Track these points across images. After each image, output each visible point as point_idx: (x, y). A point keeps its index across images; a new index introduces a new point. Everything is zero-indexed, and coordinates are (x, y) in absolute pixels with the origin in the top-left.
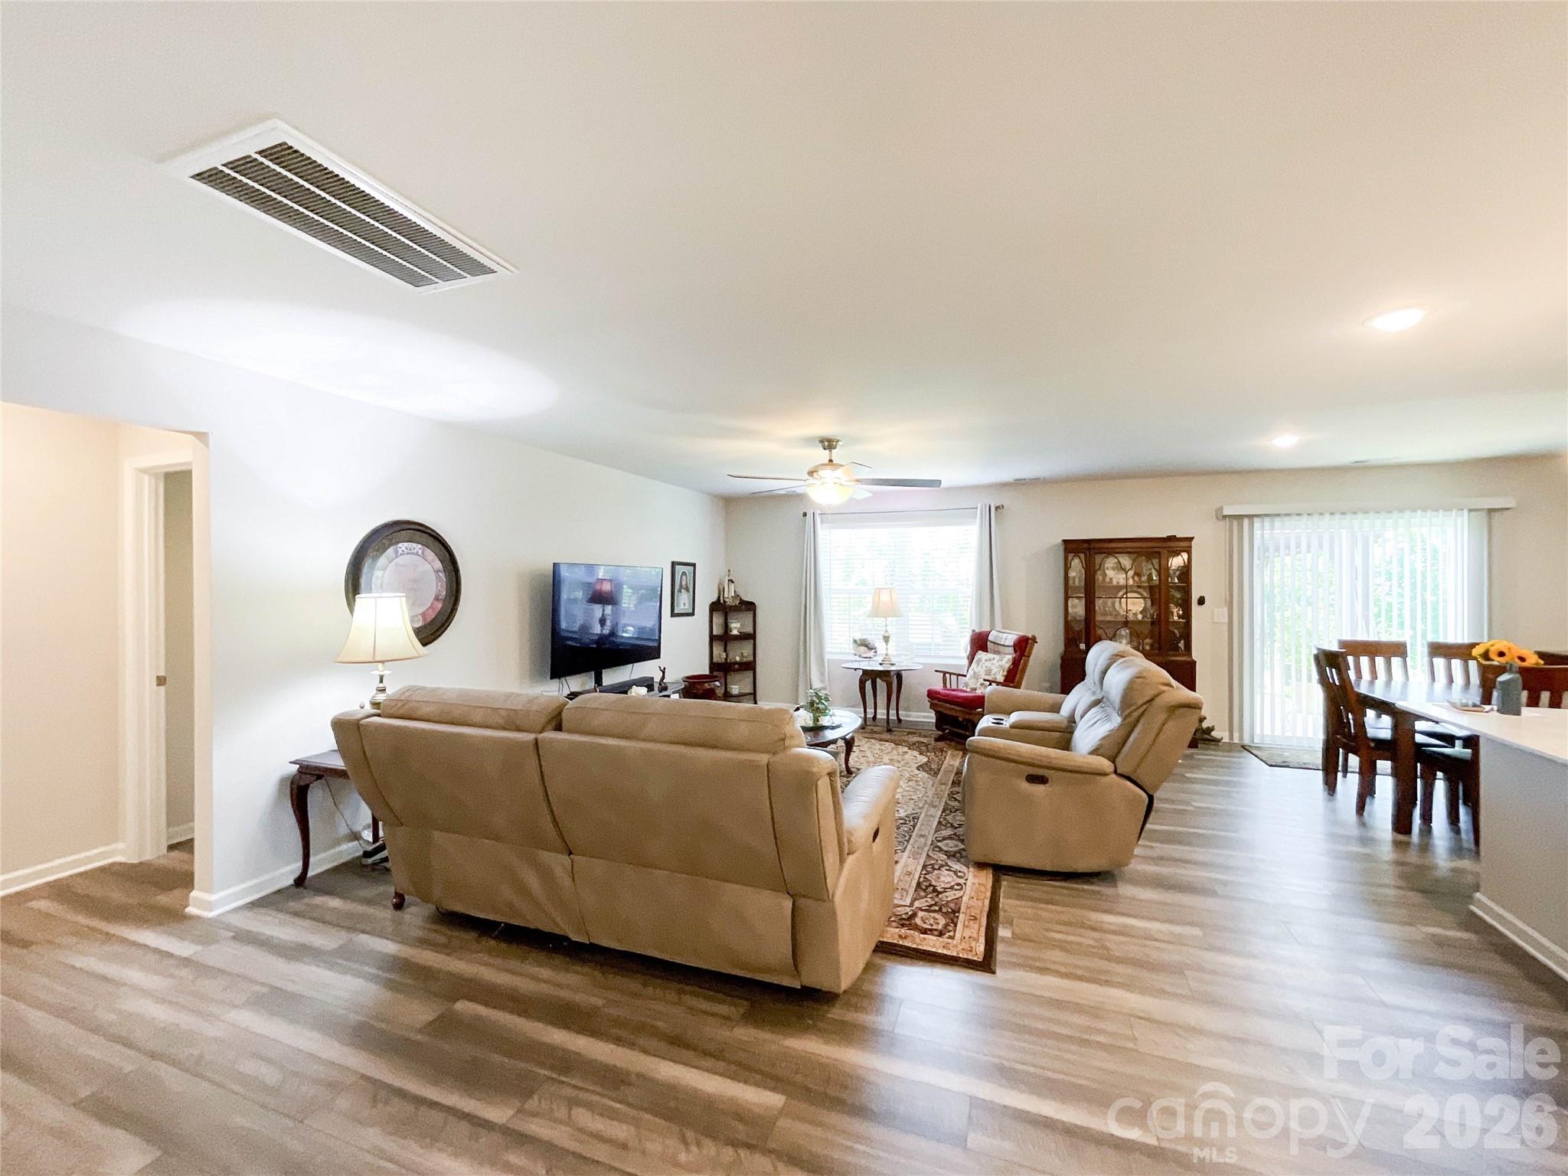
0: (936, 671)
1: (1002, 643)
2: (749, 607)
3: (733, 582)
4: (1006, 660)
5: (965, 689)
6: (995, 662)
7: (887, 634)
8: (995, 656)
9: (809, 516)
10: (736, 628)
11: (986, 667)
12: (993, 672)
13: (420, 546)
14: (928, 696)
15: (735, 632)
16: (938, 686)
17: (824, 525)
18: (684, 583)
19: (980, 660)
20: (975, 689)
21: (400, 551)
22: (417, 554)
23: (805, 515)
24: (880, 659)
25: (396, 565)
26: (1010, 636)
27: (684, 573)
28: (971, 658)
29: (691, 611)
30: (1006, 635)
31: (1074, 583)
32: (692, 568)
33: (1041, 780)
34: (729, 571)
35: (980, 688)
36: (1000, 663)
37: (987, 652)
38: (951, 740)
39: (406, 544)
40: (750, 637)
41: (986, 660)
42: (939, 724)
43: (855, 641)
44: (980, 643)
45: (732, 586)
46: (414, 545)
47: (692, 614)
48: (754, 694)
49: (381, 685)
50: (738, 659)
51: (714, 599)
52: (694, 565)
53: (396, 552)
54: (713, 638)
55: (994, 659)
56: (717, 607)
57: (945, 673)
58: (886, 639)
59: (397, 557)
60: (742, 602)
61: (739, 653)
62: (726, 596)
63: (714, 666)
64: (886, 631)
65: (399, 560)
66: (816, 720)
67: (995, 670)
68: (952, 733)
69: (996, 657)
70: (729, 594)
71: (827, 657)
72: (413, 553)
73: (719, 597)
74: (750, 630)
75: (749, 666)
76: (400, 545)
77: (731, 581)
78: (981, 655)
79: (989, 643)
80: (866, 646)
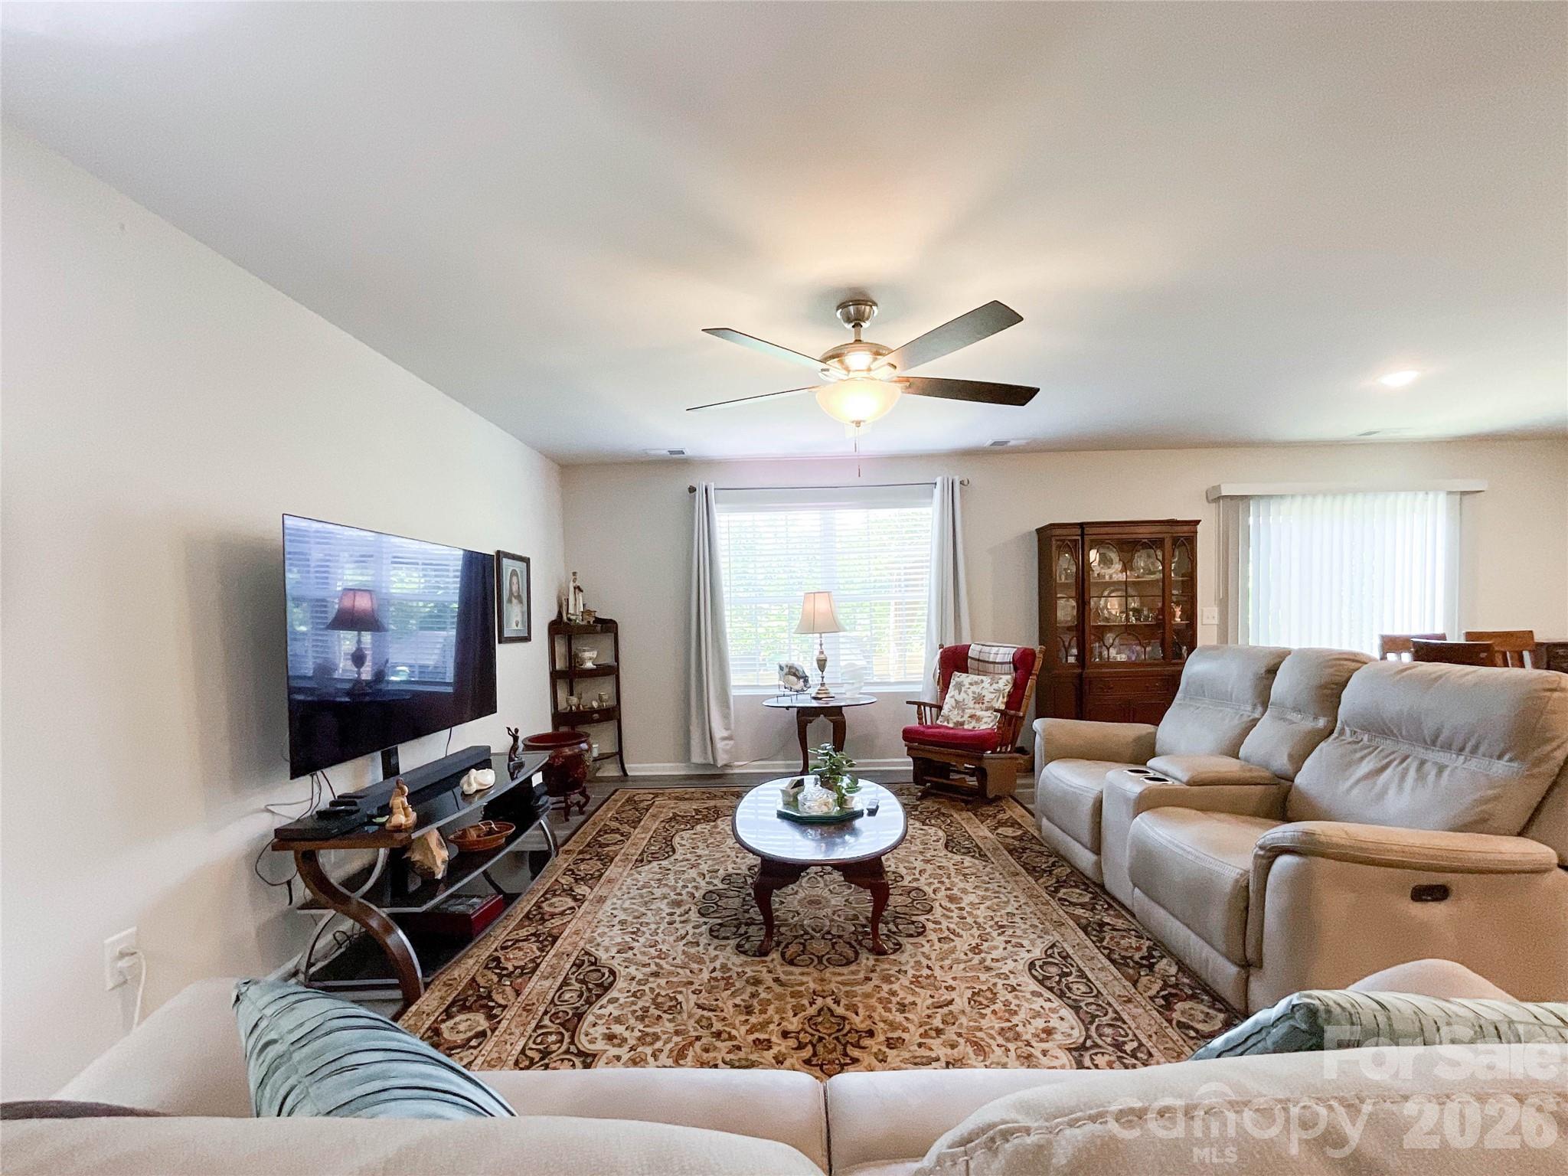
0: (907, 702)
1: (991, 660)
2: (608, 627)
3: (581, 590)
4: (1005, 682)
5: (945, 724)
6: (986, 685)
7: (822, 657)
8: (981, 677)
9: (700, 494)
10: (589, 658)
11: (974, 693)
12: (986, 699)
14: (905, 738)
15: (589, 665)
16: (914, 723)
17: (719, 506)
18: (515, 588)
19: (959, 687)
20: (962, 724)
23: (692, 490)
24: (813, 691)
26: (1002, 650)
27: (514, 573)
28: (944, 683)
29: (525, 634)
30: (997, 649)
33: (1437, 893)
34: (574, 574)
35: (970, 722)
36: (995, 686)
37: (966, 672)
38: (936, 796)
40: (610, 671)
41: (971, 684)
42: (918, 777)
43: (781, 668)
44: (954, 661)
45: (580, 596)
47: (528, 639)
48: (620, 753)
50: (595, 704)
51: (553, 617)
52: (527, 561)
54: (555, 676)
55: (982, 681)
56: (559, 628)
57: (919, 704)
58: (822, 664)
60: (598, 620)
61: (595, 695)
62: (571, 611)
63: (558, 718)
64: (822, 653)
67: (988, 697)
68: (936, 786)
69: (987, 679)
70: (575, 610)
71: (734, 693)
73: (560, 614)
74: (608, 660)
75: (611, 714)
77: (578, 589)
78: (958, 677)
79: (969, 660)
80: (795, 675)
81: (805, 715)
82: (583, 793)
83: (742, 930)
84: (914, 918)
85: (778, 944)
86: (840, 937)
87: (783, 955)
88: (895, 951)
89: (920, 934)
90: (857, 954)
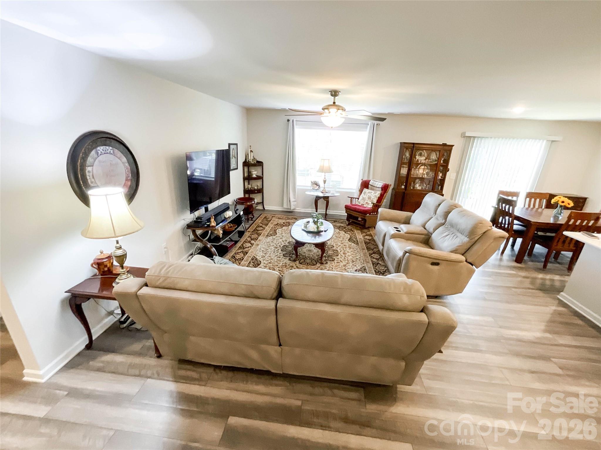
0: (348, 197)
1: (376, 186)
2: (259, 164)
3: (252, 152)
4: (378, 193)
5: (359, 204)
6: (372, 194)
7: (325, 180)
8: (372, 191)
9: (291, 121)
10: (255, 173)
11: (369, 196)
12: (372, 198)
13: (111, 148)
14: (345, 208)
15: (254, 176)
16: (349, 203)
17: (297, 126)
18: (233, 154)
19: (365, 193)
20: (363, 205)
21: (99, 152)
22: (110, 153)
23: (288, 120)
24: (321, 189)
25: (100, 162)
26: (379, 183)
27: (233, 149)
28: (361, 191)
29: (236, 167)
30: (377, 183)
31: (404, 161)
32: (236, 146)
33: (437, 264)
34: (250, 146)
35: (365, 205)
36: (375, 194)
37: (368, 189)
38: (352, 225)
39: (102, 148)
40: (260, 178)
41: (368, 193)
42: (348, 219)
43: (312, 183)
44: (365, 185)
45: (252, 153)
46: (107, 147)
47: (237, 169)
48: (263, 202)
49: (118, 245)
50: (256, 188)
51: (244, 160)
52: (236, 144)
53: (97, 153)
54: (245, 179)
55: (372, 192)
56: (246, 164)
57: (351, 198)
58: (325, 182)
59: (98, 156)
60: (258, 162)
61: (256, 185)
62: (249, 158)
63: (246, 191)
64: (325, 178)
65: (101, 158)
66: (318, 228)
67: (372, 197)
68: (352, 222)
69: (373, 192)
70: (250, 158)
71: (297, 187)
72: (107, 153)
73: (246, 159)
74: (260, 174)
75: (260, 191)
76: (98, 148)
77: (251, 151)
78: (365, 190)
79: (369, 185)
80: (316, 184)
81: (317, 198)
82: (253, 215)
83: (291, 255)
84: (333, 257)
85: (299, 259)
86: (314, 259)
87: (299, 261)
88: (326, 264)
89: (333, 261)
90: (316, 263)
